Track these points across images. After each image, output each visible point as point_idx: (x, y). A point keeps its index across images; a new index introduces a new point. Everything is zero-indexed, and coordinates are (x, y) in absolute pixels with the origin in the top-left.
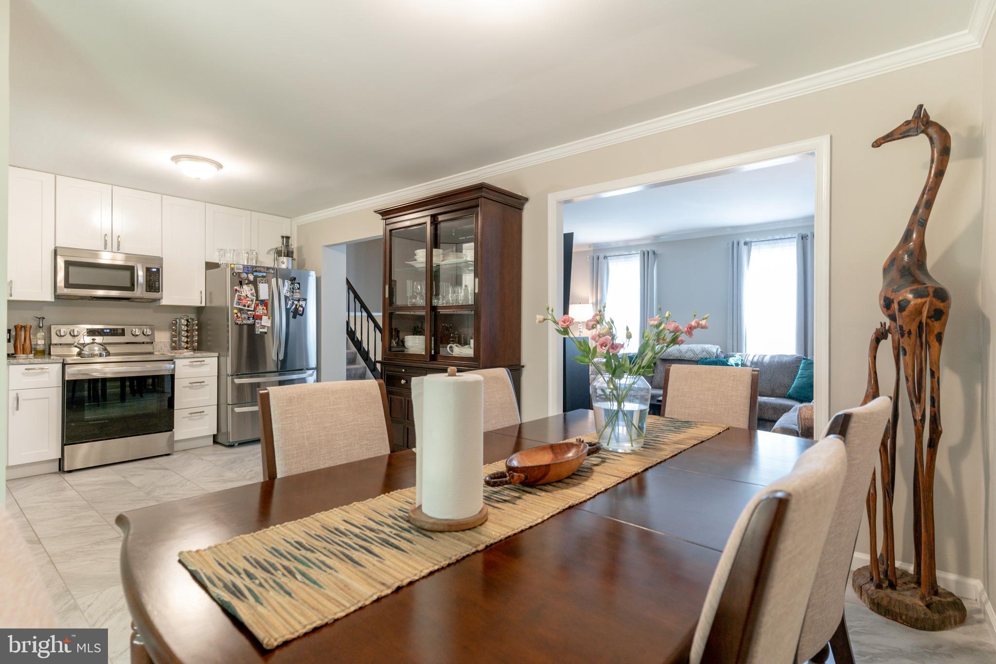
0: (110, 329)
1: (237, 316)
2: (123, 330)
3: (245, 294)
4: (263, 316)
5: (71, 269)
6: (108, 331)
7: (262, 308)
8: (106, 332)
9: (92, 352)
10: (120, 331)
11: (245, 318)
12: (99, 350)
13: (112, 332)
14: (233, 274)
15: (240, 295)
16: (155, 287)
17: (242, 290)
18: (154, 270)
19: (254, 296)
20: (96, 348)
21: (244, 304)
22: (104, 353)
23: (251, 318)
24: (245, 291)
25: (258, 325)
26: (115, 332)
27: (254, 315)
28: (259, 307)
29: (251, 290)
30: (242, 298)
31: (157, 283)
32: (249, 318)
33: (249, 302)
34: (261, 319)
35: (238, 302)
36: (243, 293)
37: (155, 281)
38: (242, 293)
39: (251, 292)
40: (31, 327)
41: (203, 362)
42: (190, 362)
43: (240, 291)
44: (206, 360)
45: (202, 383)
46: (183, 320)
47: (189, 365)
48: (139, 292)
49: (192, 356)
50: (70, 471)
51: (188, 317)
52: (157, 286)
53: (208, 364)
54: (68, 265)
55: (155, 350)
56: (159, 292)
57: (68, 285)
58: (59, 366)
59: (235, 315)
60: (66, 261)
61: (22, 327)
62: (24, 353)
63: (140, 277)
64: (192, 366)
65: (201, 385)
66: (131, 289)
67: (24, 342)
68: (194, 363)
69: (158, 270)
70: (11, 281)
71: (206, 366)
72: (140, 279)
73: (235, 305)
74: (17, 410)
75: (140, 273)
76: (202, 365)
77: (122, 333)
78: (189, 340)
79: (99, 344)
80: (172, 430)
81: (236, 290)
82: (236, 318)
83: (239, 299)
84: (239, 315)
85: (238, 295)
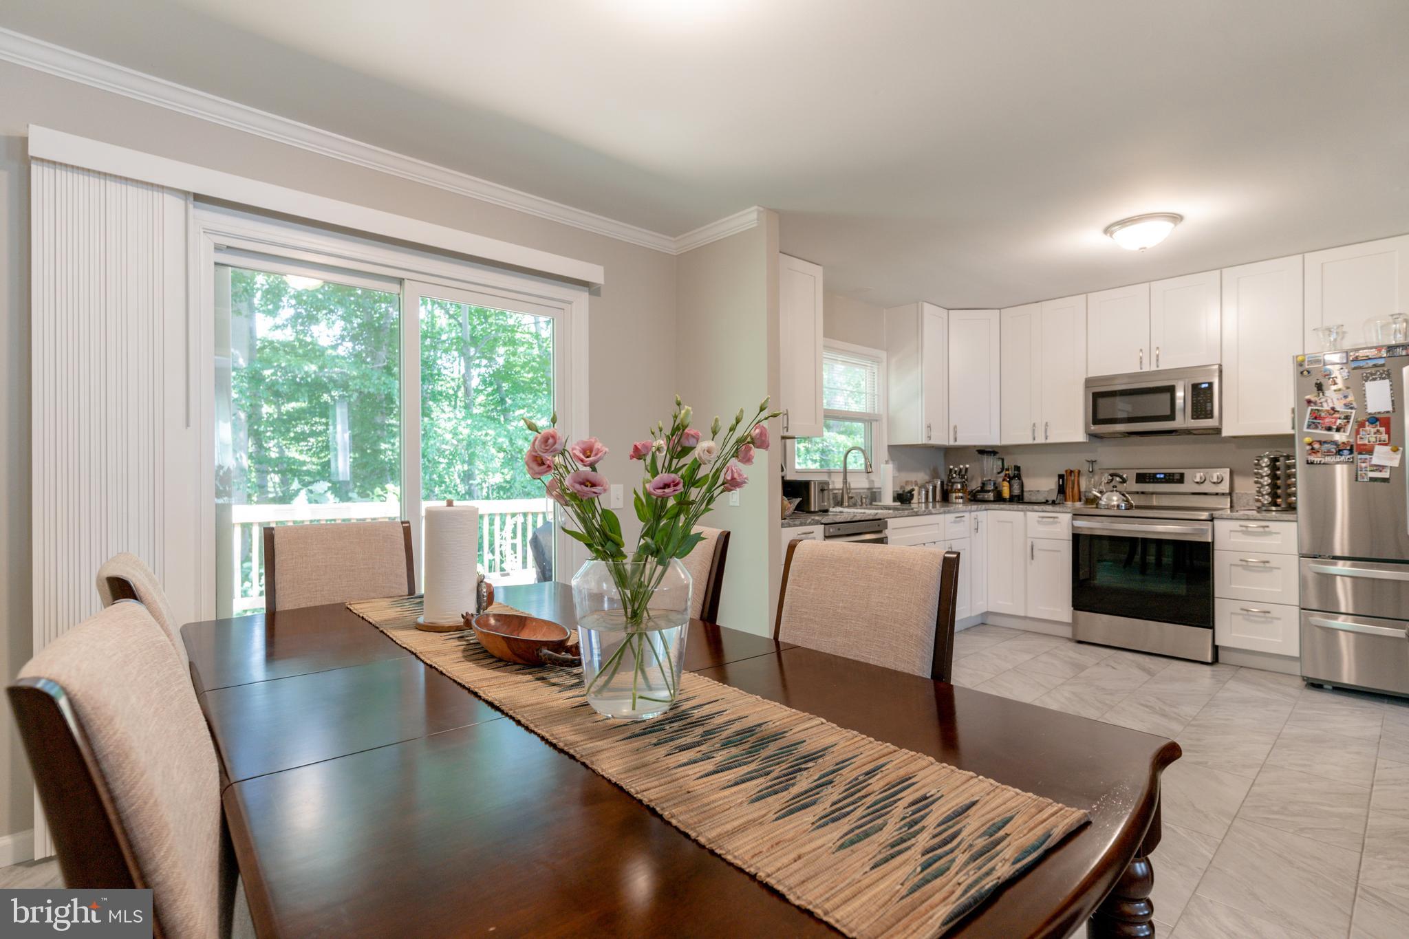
0: (1165, 474)
1: (1313, 449)
2: (1182, 475)
3: (1331, 405)
4: (1376, 446)
5: (1101, 402)
6: (1162, 476)
7: (1373, 430)
8: (1160, 478)
9: (1109, 501)
10: (1177, 477)
11: (1329, 451)
12: (1117, 500)
13: (1167, 478)
14: (1302, 373)
15: (1318, 410)
16: (1206, 411)
17: (1322, 400)
18: (1203, 386)
19: (1351, 408)
21: (1327, 424)
22: (1123, 504)
23: (1346, 452)
24: (1329, 401)
25: (1364, 465)
26: (1171, 477)
27: (1352, 446)
28: (1367, 428)
29: (1346, 397)
30: (1323, 414)
31: (1209, 404)
32: (1340, 450)
33: (1339, 421)
34: (1371, 452)
35: (1314, 423)
36: (1325, 404)
37: (1206, 402)
38: (1322, 406)
39: (1343, 401)
40: (1079, 472)
41: (1267, 529)
42: (1241, 526)
43: (1319, 401)
44: (1274, 526)
45: (1267, 565)
46: (1266, 460)
47: (1242, 531)
48: (1183, 420)
49: (1246, 517)
50: (1080, 642)
51: (1281, 454)
52: (1209, 408)
53: (1278, 533)
54: (1097, 397)
55: (1235, 505)
56: (1212, 417)
57: (1096, 421)
58: (1069, 516)
59: (1308, 447)
60: (1093, 394)
61: (1071, 472)
62: (1073, 501)
63: (1180, 399)
64: (1247, 532)
65: (1265, 567)
66: (1171, 417)
67: (1073, 488)
68: (1249, 529)
69: (1211, 384)
70: (1047, 423)
71: (1274, 535)
72: (1179, 402)
73: (1305, 430)
74: (1033, 559)
75: (1180, 394)
76: (1265, 532)
77: (1181, 479)
78: (1279, 491)
79: (1120, 493)
80: (1212, 628)
81: (1309, 402)
82: (1310, 452)
83: (1316, 416)
84: (1316, 446)
85: (1312, 410)
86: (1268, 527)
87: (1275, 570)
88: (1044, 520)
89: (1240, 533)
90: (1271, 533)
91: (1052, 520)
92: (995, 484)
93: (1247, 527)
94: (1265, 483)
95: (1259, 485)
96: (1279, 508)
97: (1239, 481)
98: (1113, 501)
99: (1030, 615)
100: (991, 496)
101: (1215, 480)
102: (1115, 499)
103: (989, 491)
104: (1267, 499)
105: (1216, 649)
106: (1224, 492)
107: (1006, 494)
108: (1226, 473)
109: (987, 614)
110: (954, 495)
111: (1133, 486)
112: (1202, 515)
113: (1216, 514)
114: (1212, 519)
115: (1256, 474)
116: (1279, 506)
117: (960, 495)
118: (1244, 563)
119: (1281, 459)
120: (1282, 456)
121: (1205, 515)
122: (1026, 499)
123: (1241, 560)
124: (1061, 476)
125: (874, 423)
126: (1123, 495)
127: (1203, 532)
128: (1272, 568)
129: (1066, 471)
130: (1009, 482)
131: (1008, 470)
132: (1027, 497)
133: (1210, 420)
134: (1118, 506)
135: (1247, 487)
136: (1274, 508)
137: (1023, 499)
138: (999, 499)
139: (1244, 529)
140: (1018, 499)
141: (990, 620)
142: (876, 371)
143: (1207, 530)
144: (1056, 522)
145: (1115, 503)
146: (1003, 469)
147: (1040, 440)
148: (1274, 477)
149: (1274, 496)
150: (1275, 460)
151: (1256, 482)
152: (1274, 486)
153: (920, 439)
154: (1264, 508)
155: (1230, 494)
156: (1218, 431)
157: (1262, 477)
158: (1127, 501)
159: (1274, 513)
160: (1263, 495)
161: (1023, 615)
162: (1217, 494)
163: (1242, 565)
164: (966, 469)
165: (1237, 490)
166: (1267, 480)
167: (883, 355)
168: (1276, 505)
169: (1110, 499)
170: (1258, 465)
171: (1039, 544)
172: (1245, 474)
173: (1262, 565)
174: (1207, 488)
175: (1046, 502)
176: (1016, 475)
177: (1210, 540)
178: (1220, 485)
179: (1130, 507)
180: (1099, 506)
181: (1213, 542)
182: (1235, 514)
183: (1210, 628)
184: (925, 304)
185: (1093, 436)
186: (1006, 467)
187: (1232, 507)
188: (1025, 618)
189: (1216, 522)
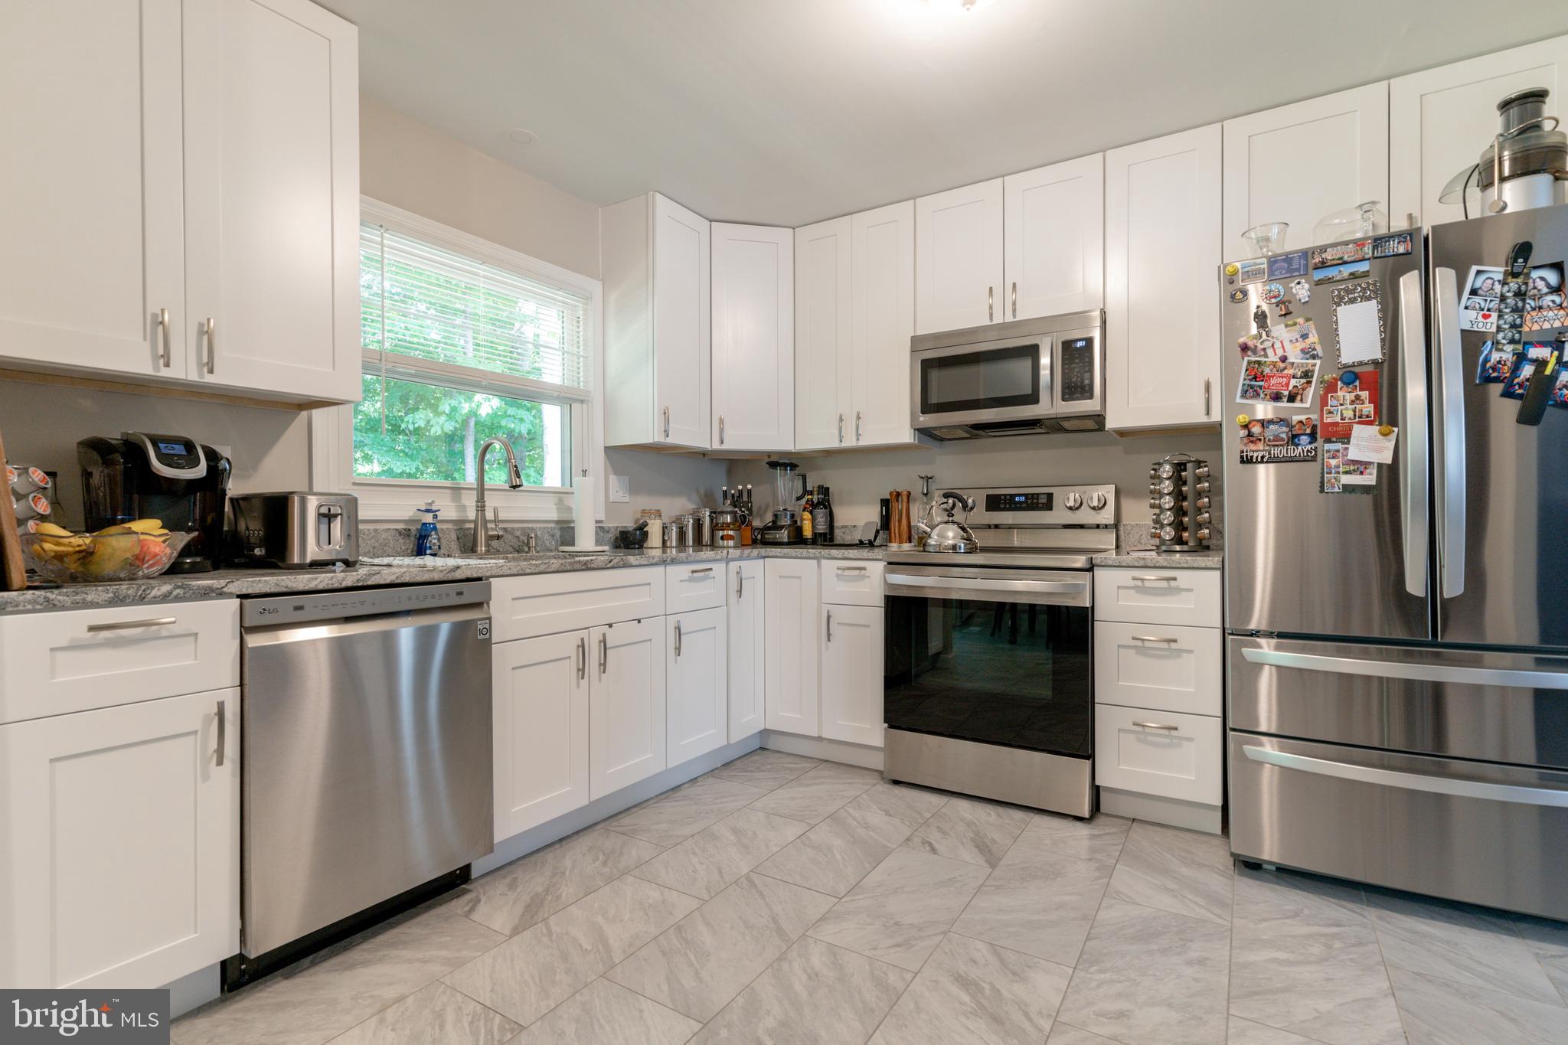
0: (1026, 495)
1: (1250, 435)
2: (1050, 496)
3: (1280, 353)
4: (1355, 426)
5: (934, 375)
6: (1023, 499)
7: (1350, 397)
8: (1020, 503)
9: (942, 540)
10: (1043, 500)
11: (1277, 438)
12: (954, 538)
13: (1029, 501)
14: (1233, 297)
15: (1259, 363)
16: (1083, 386)
17: (1267, 344)
18: (1079, 344)
19: (1314, 357)
20: (950, 534)
21: (1274, 389)
22: (962, 545)
23: (1304, 439)
24: (1278, 345)
25: (1333, 462)
26: (1035, 501)
27: (1314, 427)
28: (1340, 394)
29: (1305, 336)
30: (1267, 371)
31: (1087, 376)
32: (1294, 436)
33: (1293, 382)
34: (1345, 437)
35: (1252, 387)
36: (1270, 352)
37: (1082, 371)
38: (1266, 356)
39: (1301, 345)
40: (909, 494)
41: (1173, 583)
42: (1134, 579)
43: (1260, 347)
44: (1184, 578)
45: (1173, 646)
46: (1167, 467)
47: (1135, 588)
48: (1050, 405)
49: (1141, 563)
50: (896, 782)
51: (1187, 458)
52: (1087, 382)
53: (1191, 590)
54: (927, 365)
55: (1123, 544)
56: (1091, 397)
57: (927, 408)
58: (880, 566)
59: (1243, 433)
60: (923, 361)
61: (898, 494)
62: (901, 542)
63: (1044, 369)
64: (1142, 589)
65: (1170, 649)
66: (1033, 398)
67: (900, 521)
68: (1147, 584)
69: (1089, 341)
70: (858, 414)
71: (1184, 594)
72: (1045, 373)
73: (1239, 400)
74: (829, 640)
75: (1045, 361)
76: (1170, 589)
77: (1048, 504)
78: (1186, 519)
79: (958, 524)
80: (1090, 756)
81: (1245, 348)
82: (1246, 440)
83: (1256, 374)
84: (1256, 429)
85: (1249, 363)
86: (1175, 579)
87: (1185, 655)
88: (847, 573)
89: (1133, 592)
90: (1179, 590)
91: (857, 572)
92: (792, 516)
93: (1142, 580)
94: (1167, 506)
95: (1157, 511)
96: (1185, 548)
97: (1127, 505)
98: (948, 539)
99: (827, 734)
100: (784, 535)
101: (1095, 503)
102: (952, 535)
103: (782, 527)
104: (1168, 533)
105: (1096, 791)
106: (1107, 522)
107: (808, 533)
108: (1108, 492)
109: (765, 733)
110: (721, 533)
111: (981, 515)
112: (1075, 561)
113: (1098, 558)
114: (1091, 568)
115: (1152, 492)
116: (1186, 543)
117: (731, 533)
118: (1139, 643)
119: (1189, 466)
120: (1190, 462)
121: (1080, 561)
122: (838, 540)
123: (1134, 639)
124: (885, 503)
125: (576, 406)
126: (963, 529)
127: (1077, 589)
128: (1180, 651)
129: (891, 493)
130: (811, 512)
131: (811, 493)
132: (839, 536)
133: (1089, 401)
134: (954, 547)
135: (1139, 514)
136: (1178, 548)
137: (832, 539)
138: (797, 539)
139: (1139, 583)
140: (826, 539)
141: (773, 743)
142: (580, 313)
143: (1085, 585)
144: (864, 577)
145: (951, 542)
146: (806, 492)
147: (849, 442)
148: (1179, 496)
149: (1179, 527)
150: (1180, 467)
151: (1152, 506)
152: (1179, 511)
153: (649, 434)
154: (1164, 548)
155: (1116, 526)
156: (1099, 419)
157: (1161, 495)
158: (969, 539)
159: (1178, 555)
160: (1162, 526)
161: (816, 735)
162: (1098, 526)
163: (1135, 647)
164: (750, 491)
165: (1126, 520)
166: (1168, 502)
167: (596, 287)
168: (1179, 541)
169: (942, 536)
170: (1156, 478)
171: (840, 615)
172: (1136, 494)
173: (1165, 645)
174: (1085, 516)
175: (861, 544)
176: (823, 501)
177: (1088, 604)
178: (1103, 511)
179: (972, 550)
180: (927, 549)
181: (1093, 607)
182: (1125, 559)
183: (1087, 758)
184: (659, 196)
185: (923, 432)
186: (809, 488)
187: (1118, 547)
188: (820, 739)
189: (1099, 573)
